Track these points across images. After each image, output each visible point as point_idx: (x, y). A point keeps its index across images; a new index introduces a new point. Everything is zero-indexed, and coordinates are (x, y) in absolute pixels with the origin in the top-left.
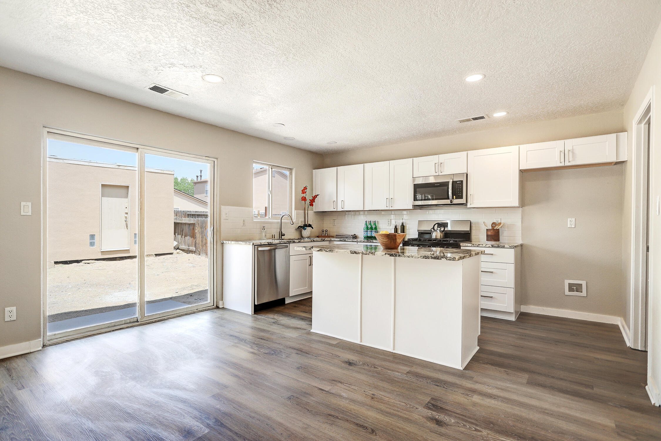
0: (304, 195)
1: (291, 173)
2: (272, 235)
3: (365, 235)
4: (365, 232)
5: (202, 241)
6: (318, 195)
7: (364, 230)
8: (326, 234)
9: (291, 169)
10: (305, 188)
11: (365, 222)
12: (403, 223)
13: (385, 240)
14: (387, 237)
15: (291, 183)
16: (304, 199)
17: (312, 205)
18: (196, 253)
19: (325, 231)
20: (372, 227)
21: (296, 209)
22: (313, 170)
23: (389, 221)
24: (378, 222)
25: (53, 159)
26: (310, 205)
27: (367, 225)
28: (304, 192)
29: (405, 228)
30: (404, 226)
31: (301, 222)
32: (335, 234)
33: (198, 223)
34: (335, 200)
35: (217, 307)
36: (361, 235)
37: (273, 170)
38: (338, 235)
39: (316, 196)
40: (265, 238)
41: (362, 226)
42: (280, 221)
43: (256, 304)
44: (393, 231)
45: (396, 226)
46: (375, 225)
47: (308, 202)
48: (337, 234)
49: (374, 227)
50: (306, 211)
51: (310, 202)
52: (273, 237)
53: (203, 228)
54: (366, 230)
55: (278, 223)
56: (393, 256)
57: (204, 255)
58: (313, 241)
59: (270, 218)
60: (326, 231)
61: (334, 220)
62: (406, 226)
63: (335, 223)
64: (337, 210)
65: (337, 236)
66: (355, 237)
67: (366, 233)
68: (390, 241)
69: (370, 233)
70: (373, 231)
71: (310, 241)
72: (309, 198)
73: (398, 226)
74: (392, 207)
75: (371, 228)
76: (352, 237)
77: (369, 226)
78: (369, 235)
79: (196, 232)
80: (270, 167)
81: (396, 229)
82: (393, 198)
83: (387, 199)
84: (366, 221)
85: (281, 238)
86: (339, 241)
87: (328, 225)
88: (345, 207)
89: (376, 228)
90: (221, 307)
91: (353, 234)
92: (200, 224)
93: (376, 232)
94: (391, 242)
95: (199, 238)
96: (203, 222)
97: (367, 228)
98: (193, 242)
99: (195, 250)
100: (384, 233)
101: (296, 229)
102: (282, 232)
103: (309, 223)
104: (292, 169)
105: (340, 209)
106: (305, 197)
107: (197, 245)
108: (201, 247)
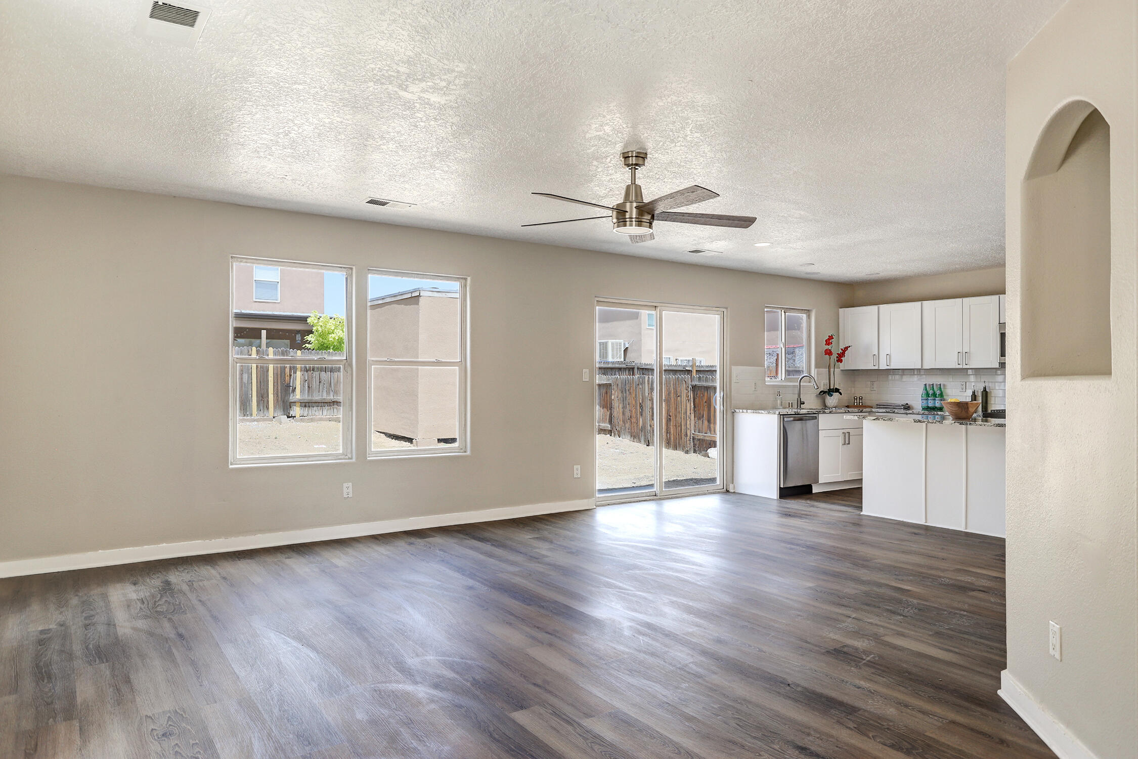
0: (829, 347)
1: (809, 317)
2: (789, 403)
3: (925, 405)
4: (923, 401)
5: (624, 414)
6: (850, 346)
7: (922, 397)
8: (860, 403)
9: (809, 310)
10: (831, 337)
11: (923, 386)
12: (985, 388)
13: (955, 409)
14: (957, 405)
15: (809, 330)
16: (829, 353)
17: (839, 360)
18: (613, 434)
19: (858, 398)
20: (933, 393)
21: (817, 366)
22: (840, 309)
23: (962, 385)
24: (944, 385)
25: (435, 293)
26: (838, 361)
27: (926, 390)
28: (828, 342)
29: (989, 395)
30: (987, 393)
31: (824, 385)
32: (874, 403)
33: (616, 383)
34: (876, 353)
35: (728, 491)
36: (918, 404)
37: (786, 314)
38: (881, 404)
39: (846, 348)
40: (781, 407)
41: (920, 391)
42: (798, 384)
43: (782, 486)
44: (969, 399)
45: (974, 393)
46: (941, 390)
47: (834, 356)
48: (878, 402)
49: (938, 392)
50: (832, 370)
51: (837, 357)
52: (791, 405)
53: (626, 393)
54: (925, 397)
55: (794, 386)
56: (963, 424)
57: (626, 437)
58: (847, 411)
59: (783, 379)
60: (860, 398)
61: (873, 382)
62: (991, 392)
63: (875, 386)
64: (879, 367)
65: (879, 406)
66: (907, 407)
67: (925, 401)
68: (960, 409)
69: (932, 401)
70: (936, 399)
71: (844, 412)
72: (836, 351)
73: (978, 391)
74: (966, 364)
75: (934, 395)
76: (902, 407)
77: (931, 392)
78: (930, 405)
79: (613, 398)
80: (783, 311)
81: (974, 397)
82: (969, 351)
83: (959, 352)
84: (926, 385)
85: (800, 407)
86: (885, 412)
87: (862, 389)
88: (892, 364)
89: (941, 395)
90: (731, 490)
91: (904, 403)
92: (620, 384)
93: (942, 399)
94: (962, 411)
95: (619, 408)
96: (625, 382)
97: (928, 395)
98: (606, 416)
99: (610, 429)
100: (953, 401)
101: (817, 396)
102: (800, 399)
103: (835, 387)
104: (811, 310)
105: (883, 366)
106: (830, 350)
107: (615, 421)
108: (621, 423)
